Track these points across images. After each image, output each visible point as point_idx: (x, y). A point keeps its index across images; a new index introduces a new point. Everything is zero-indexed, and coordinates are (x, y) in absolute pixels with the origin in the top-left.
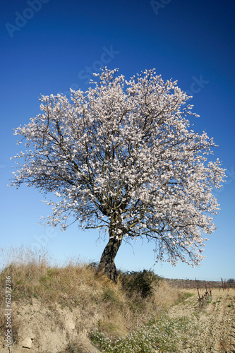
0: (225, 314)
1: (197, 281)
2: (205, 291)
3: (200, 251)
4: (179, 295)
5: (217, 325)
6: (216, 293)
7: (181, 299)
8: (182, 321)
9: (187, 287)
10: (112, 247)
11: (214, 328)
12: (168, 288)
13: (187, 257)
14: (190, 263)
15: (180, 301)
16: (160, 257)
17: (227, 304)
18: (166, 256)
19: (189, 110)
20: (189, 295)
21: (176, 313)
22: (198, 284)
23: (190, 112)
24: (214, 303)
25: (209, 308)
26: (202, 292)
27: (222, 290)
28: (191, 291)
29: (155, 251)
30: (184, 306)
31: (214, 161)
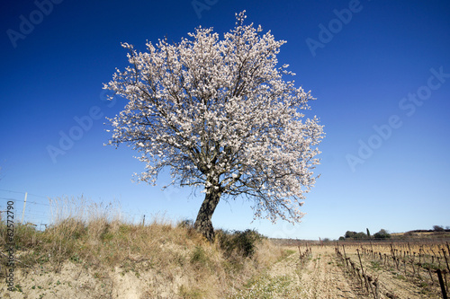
0: (327, 272)
1: (298, 240)
2: (305, 248)
3: (300, 205)
4: (282, 252)
5: (320, 286)
6: (315, 250)
7: (284, 256)
8: (284, 281)
9: (289, 245)
10: (208, 204)
11: (319, 290)
12: (271, 246)
13: (287, 214)
14: (291, 220)
15: (283, 258)
16: (258, 214)
17: (327, 261)
18: (264, 213)
19: (284, 69)
20: (291, 252)
21: (278, 271)
22: (299, 243)
23: (285, 72)
24: (315, 260)
25: (310, 265)
26: (303, 250)
27: (320, 248)
28: (293, 249)
29: (253, 208)
30: (286, 263)
31: (311, 118)
